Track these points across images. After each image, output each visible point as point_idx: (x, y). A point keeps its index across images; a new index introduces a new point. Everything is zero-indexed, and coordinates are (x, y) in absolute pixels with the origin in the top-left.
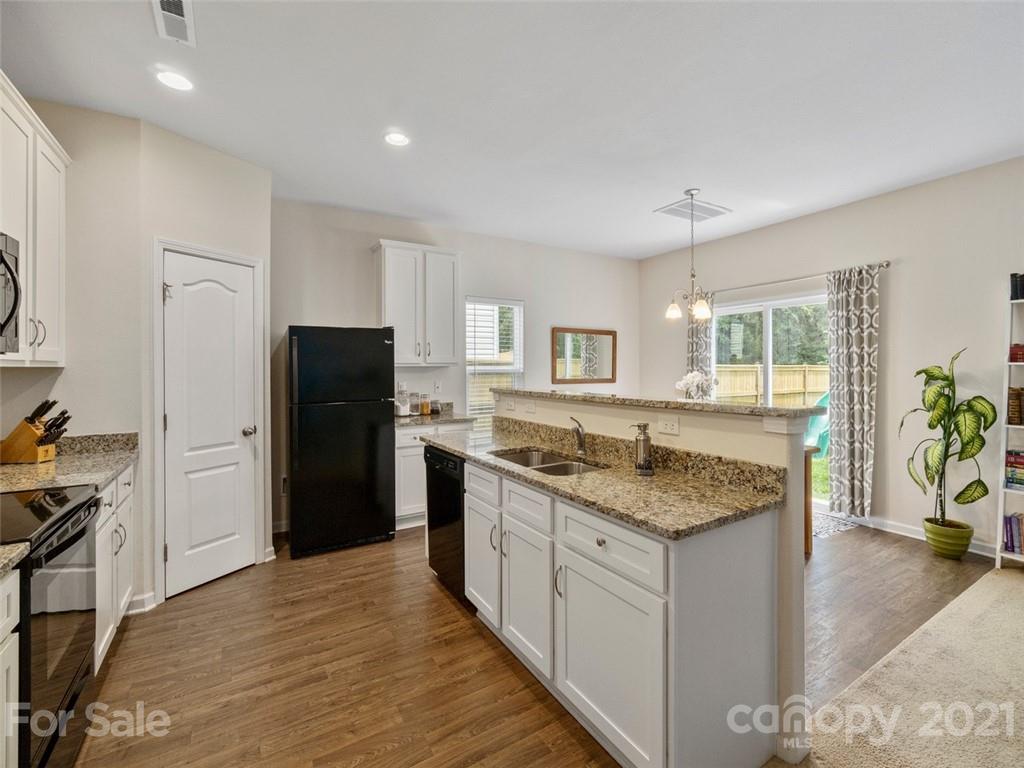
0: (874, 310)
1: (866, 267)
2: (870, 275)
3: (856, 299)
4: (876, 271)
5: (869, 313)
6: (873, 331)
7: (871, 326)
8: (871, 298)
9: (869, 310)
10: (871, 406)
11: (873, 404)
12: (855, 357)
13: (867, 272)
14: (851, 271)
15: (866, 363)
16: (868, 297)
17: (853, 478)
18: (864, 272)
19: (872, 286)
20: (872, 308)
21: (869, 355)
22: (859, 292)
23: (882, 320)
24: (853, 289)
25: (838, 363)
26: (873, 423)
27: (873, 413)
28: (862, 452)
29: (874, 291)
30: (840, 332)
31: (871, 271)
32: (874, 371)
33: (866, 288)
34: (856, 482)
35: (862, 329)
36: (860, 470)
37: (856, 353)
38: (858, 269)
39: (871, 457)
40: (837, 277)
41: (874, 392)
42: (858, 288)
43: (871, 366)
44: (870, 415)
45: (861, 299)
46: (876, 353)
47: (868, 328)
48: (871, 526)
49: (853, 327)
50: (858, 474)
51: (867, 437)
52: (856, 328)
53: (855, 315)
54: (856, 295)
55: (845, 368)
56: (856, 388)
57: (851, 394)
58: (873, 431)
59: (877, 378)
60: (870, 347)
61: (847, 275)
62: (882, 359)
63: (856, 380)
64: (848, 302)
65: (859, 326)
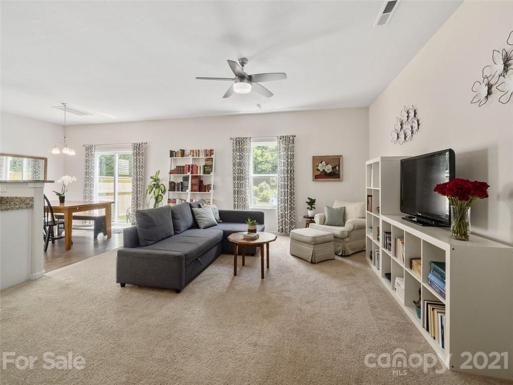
0: (143, 157)
1: (141, 143)
4: (144, 145)
5: (141, 158)
6: (143, 164)
7: (142, 162)
8: (142, 153)
10: (142, 188)
12: (138, 172)
14: (137, 143)
15: (141, 174)
18: (140, 145)
19: (143, 149)
21: (142, 172)
23: (146, 161)
24: (138, 150)
25: (134, 174)
26: (142, 194)
28: (140, 204)
29: (143, 151)
30: (135, 164)
31: (142, 145)
32: (143, 177)
33: (141, 150)
38: (139, 143)
39: (142, 205)
40: (134, 145)
41: (143, 184)
44: (142, 191)
51: (141, 199)
53: (138, 158)
54: (139, 152)
55: (136, 176)
56: (138, 183)
59: (143, 179)
60: (142, 169)
61: (136, 145)
62: (145, 173)
63: (138, 180)
64: (136, 154)
65: (139, 162)
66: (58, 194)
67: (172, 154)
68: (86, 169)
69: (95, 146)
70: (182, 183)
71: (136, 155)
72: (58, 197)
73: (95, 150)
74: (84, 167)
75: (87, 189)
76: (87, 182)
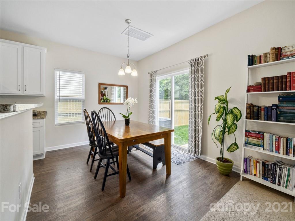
0: (203, 74)
1: (200, 57)
2: (202, 60)
3: (197, 70)
4: (204, 58)
5: (201, 75)
6: (202, 82)
7: (202, 80)
8: (202, 69)
9: (201, 74)
10: (201, 112)
11: (202, 111)
12: (197, 93)
13: (201, 59)
14: (196, 59)
15: (200, 95)
16: (201, 69)
17: (196, 140)
18: (199, 59)
19: (202, 65)
20: (202, 74)
21: (201, 92)
22: (198, 67)
23: (206, 78)
24: (196, 66)
25: (192, 95)
26: (202, 119)
27: (202, 115)
28: (198, 130)
29: (203, 66)
30: (192, 83)
31: (202, 59)
32: (203, 98)
33: (200, 65)
34: (197, 142)
35: (199, 82)
36: (198, 137)
37: (197, 91)
38: (197, 58)
39: (201, 132)
40: (191, 62)
41: (202, 107)
42: (198, 66)
43: (202, 96)
44: (201, 115)
45: (199, 70)
46: (203, 91)
47: (201, 81)
48: (202, 159)
49: (196, 81)
50: (197, 139)
51: (200, 124)
52: (197, 81)
53: (197, 76)
54: (197, 69)
55: (194, 97)
56: (197, 105)
57: (195, 107)
58: (202, 122)
59: (204, 101)
60: (201, 89)
61: (194, 61)
62: (205, 93)
63: (197, 102)
64: (195, 71)
65: (198, 80)
66: (124, 116)
67: (252, 60)
68: (150, 93)
69: (156, 71)
70: (276, 106)
71: (195, 73)
72: (124, 119)
73: (156, 75)
74: (149, 91)
75: (151, 110)
76: (151, 104)
